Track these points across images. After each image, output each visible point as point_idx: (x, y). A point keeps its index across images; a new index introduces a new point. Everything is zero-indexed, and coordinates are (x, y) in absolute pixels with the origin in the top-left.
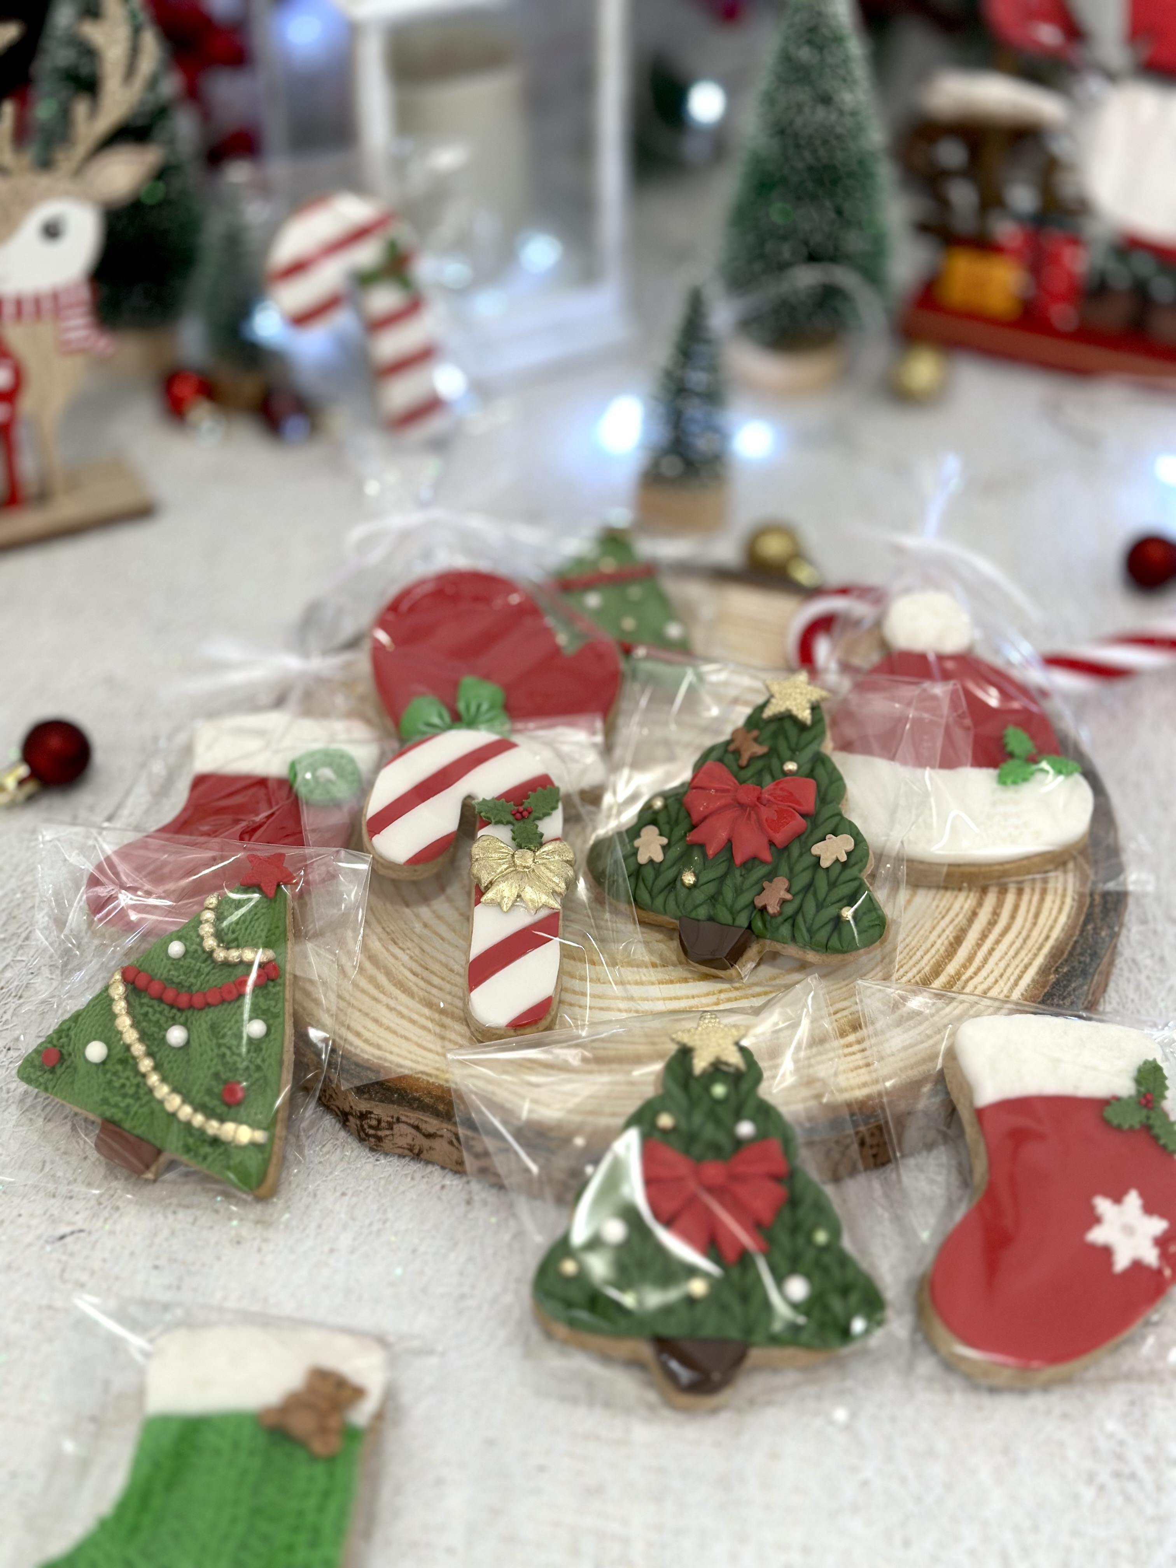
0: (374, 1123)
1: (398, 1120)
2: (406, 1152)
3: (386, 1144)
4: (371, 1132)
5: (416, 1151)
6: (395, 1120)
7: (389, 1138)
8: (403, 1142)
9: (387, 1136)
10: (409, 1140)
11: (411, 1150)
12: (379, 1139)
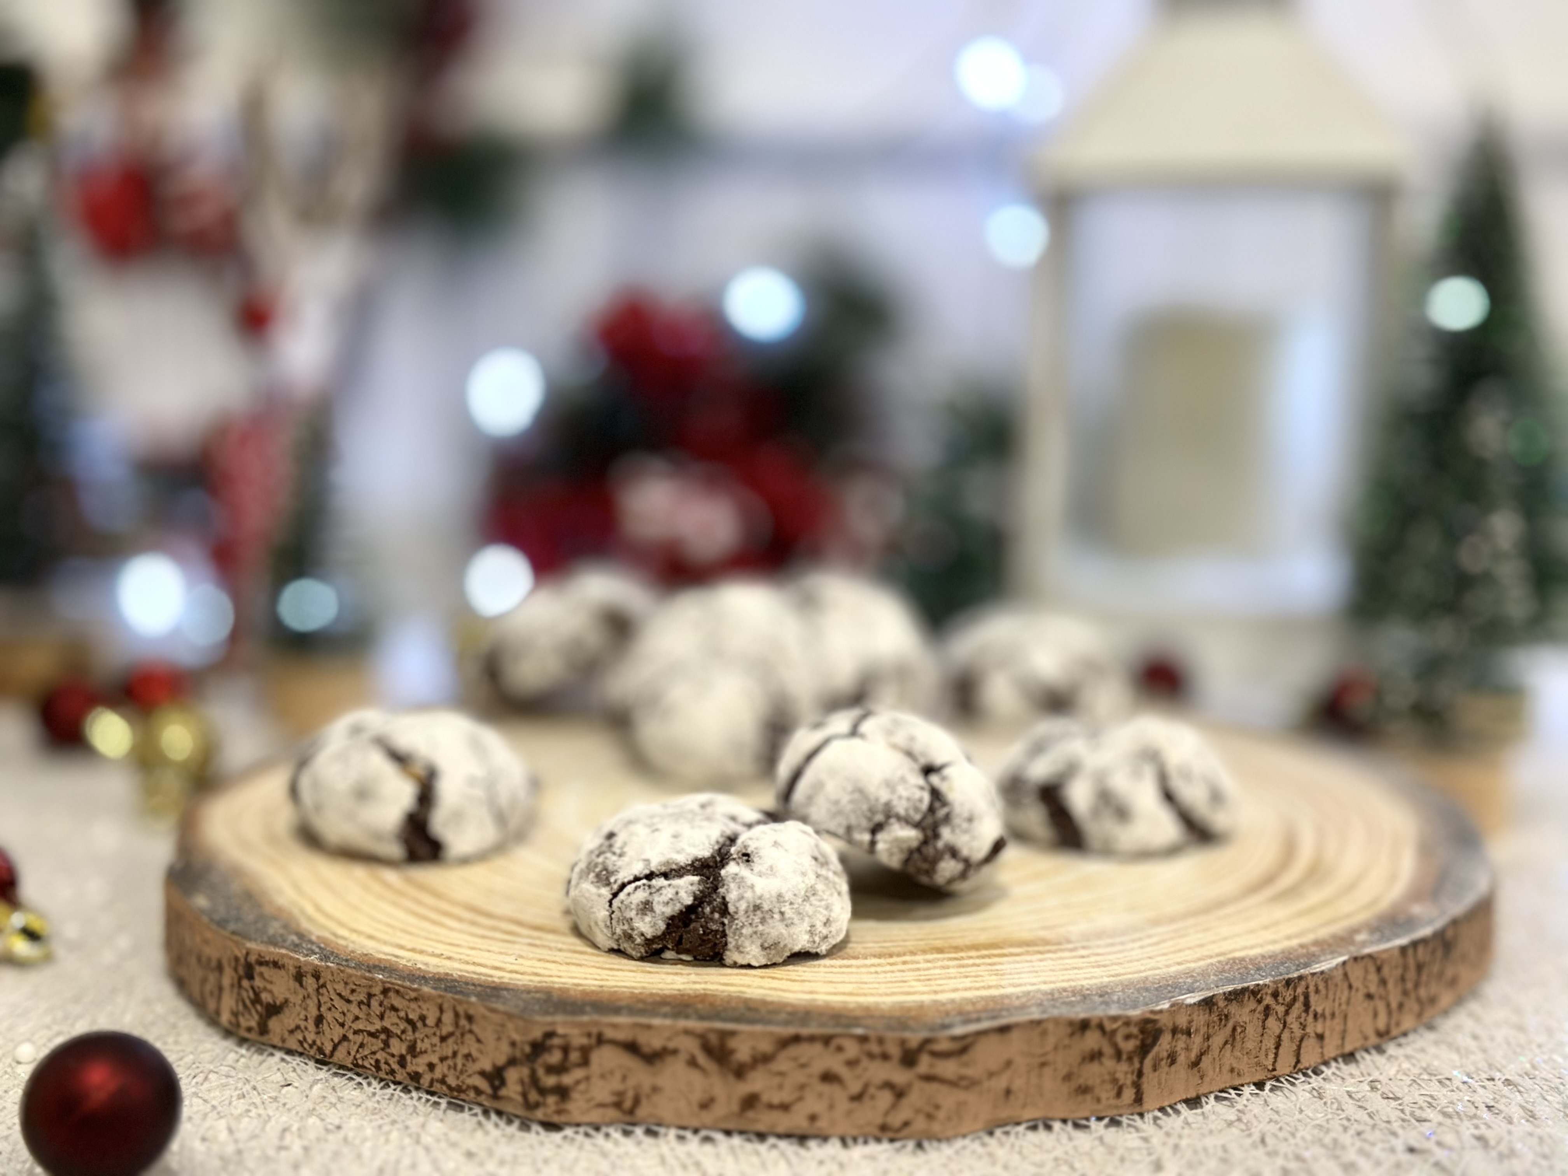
0: (555, 1058)
1: (601, 1040)
2: (612, 1113)
3: (576, 1107)
4: (550, 1081)
5: (628, 1104)
6: (593, 1041)
7: (582, 1087)
8: (602, 1091)
9: (578, 1082)
10: (616, 1084)
11: (618, 1105)
12: (563, 1093)
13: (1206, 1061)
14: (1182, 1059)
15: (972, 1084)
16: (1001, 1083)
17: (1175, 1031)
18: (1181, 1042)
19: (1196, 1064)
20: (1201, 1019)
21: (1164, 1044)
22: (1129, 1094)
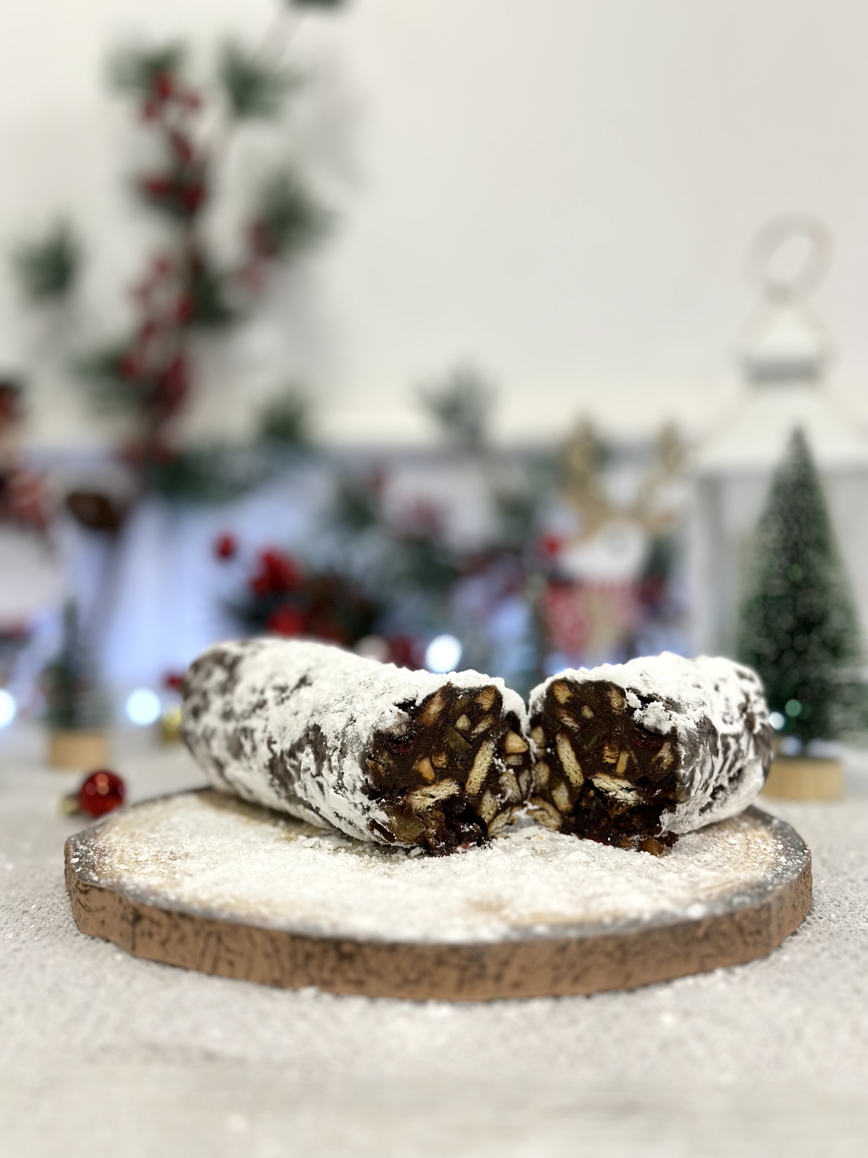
13: (168, 946)
14: (157, 938)
15: (90, 911)
16: (101, 915)
17: (152, 921)
18: (155, 929)
19: (163, 943)
20: (165, 920)
21: (145, 925)
22: (130, 944)
